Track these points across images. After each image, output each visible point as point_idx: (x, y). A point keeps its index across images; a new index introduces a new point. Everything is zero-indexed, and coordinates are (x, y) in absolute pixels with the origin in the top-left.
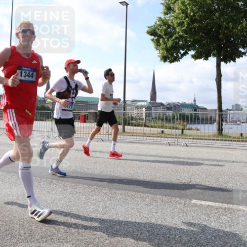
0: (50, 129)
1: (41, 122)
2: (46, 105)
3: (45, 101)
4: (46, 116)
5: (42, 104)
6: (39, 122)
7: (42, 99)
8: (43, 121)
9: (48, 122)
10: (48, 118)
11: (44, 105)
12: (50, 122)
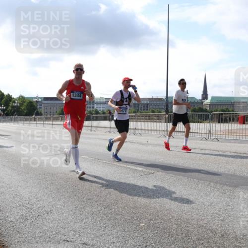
0: (208, 131)
1: (199, 124)
2: (204, 107)
3: (202, 103)
4: (204, 118)
5: (200, 106)
6: (196, 124)
7: (200, 101)
8: (201, 123)
9: (206, 124)
10: (206, 120)
11: (201, 107)
12: (208, 124)
